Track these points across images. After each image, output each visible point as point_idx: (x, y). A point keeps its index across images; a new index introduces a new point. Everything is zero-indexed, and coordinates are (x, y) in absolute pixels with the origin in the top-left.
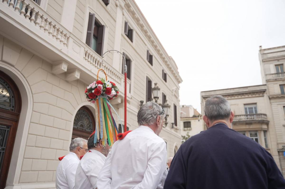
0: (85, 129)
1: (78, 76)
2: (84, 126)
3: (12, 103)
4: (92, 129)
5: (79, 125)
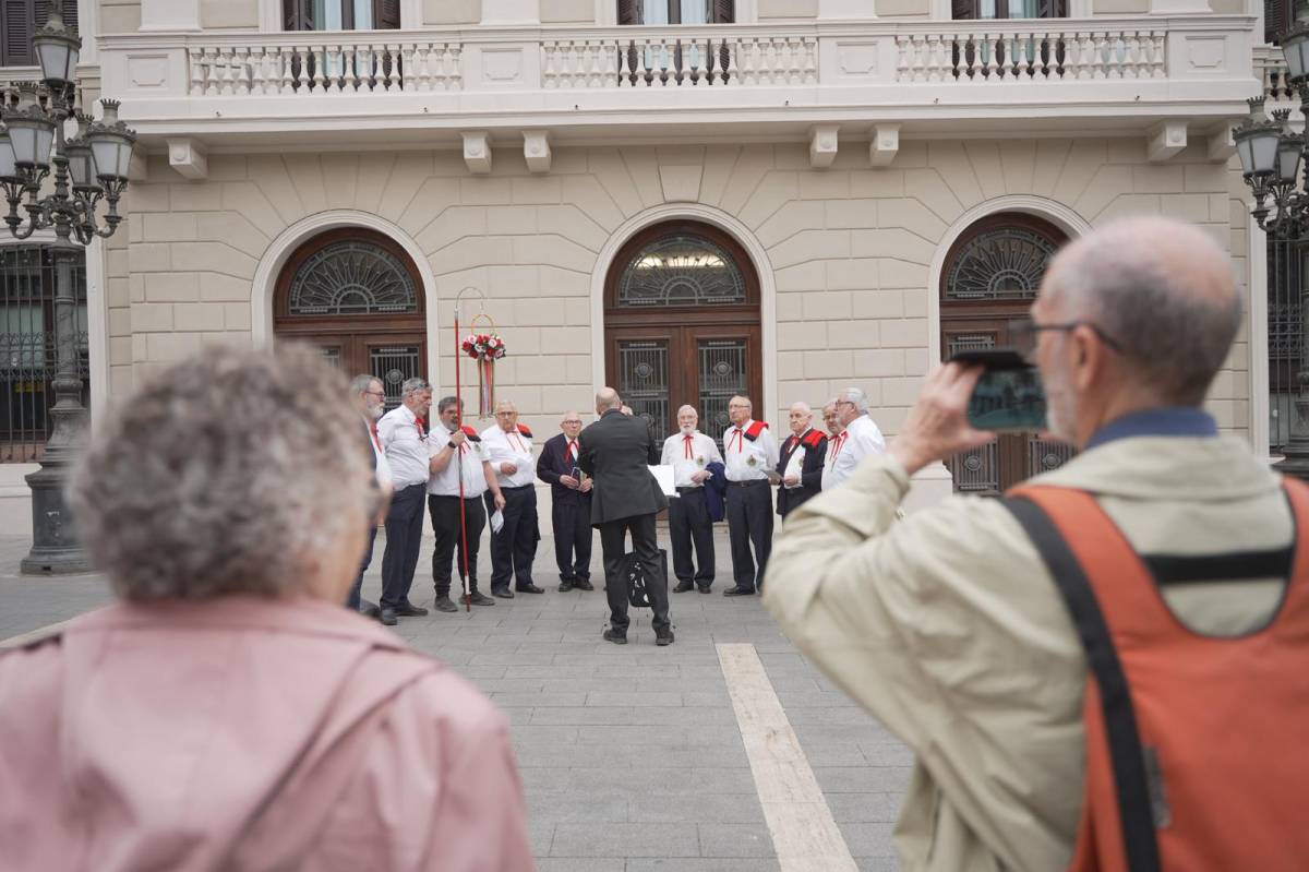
1: (889, 144)
5: (993, 285)
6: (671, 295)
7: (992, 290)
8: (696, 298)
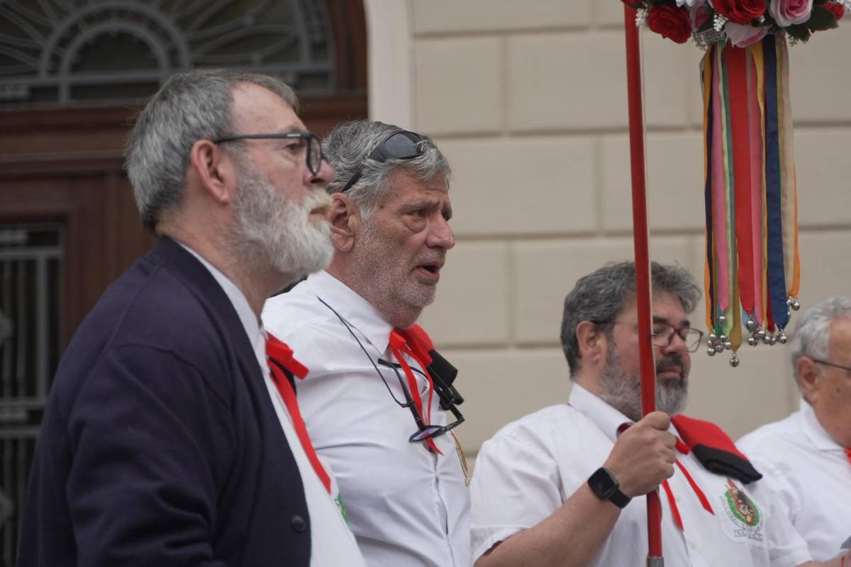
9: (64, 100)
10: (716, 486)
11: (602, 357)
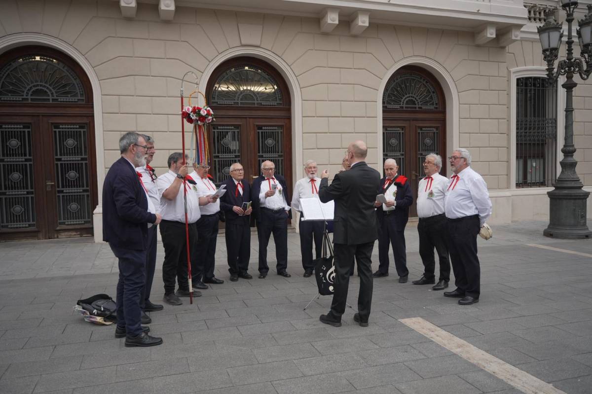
0: (420, 106)
1: (364, 22)
2: (417, 102)
3: (277, 96)
4: (436, 104)
5: (403, 103)
6: (241, 100)
7: (403, 105)
8: (256, 102)
9: (30, 101)
10: (191, 185)
11: (175, 167)
